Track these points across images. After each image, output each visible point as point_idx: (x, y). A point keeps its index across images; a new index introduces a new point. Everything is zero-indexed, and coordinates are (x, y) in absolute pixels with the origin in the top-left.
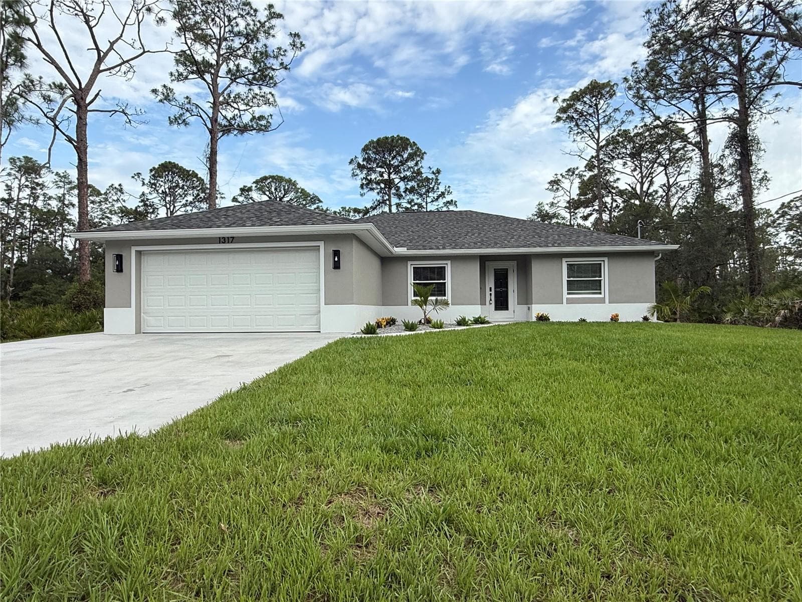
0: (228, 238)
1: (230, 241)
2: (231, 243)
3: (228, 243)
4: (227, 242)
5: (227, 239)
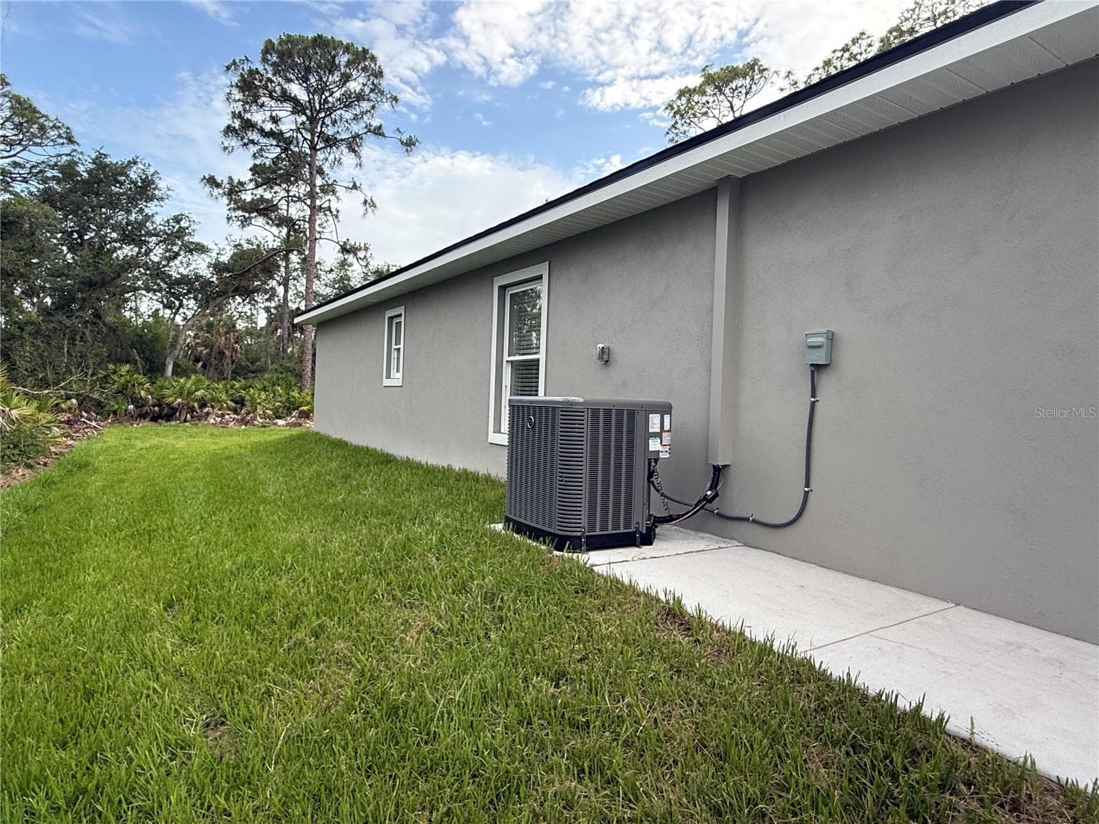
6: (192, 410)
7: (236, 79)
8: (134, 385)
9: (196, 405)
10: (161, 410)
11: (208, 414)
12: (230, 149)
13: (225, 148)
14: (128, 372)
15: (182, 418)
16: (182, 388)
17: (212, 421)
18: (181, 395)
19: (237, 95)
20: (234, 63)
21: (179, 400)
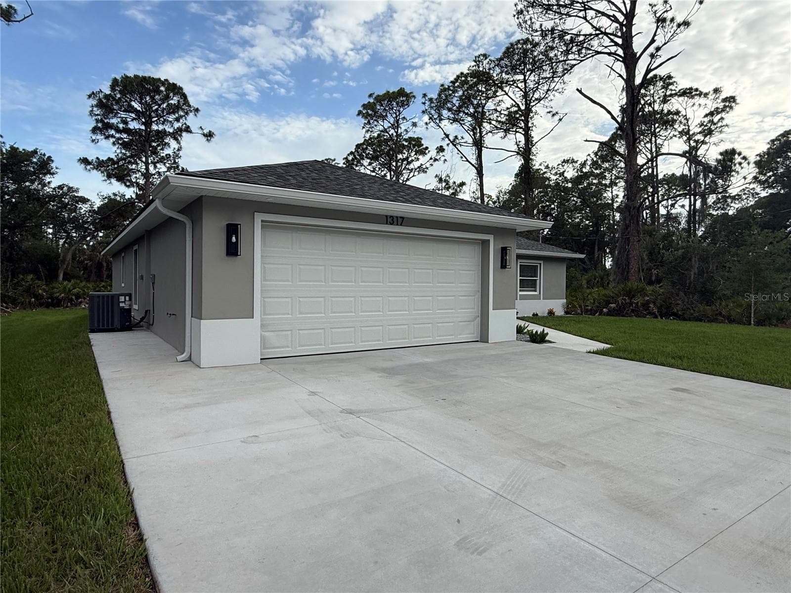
0: (397, 217)
1: (399, 223)
2: (401, 225)
3: (397, 225)
4: (395, 223)
5: (395, 220)
6: (71, 300)
7: (95, 102)
8: (34, 287)
9: (74, 297)
10: (53, 301)
11: (81, 302)
12: (96, 141)
13: (93, 141)
14: (32, 279)
15: (65, 305)
16: (65, 288)
17: (83, 306)
18: (64, 292)
19: (97, 111)
20: (93, 93)
21: (63, 295)
